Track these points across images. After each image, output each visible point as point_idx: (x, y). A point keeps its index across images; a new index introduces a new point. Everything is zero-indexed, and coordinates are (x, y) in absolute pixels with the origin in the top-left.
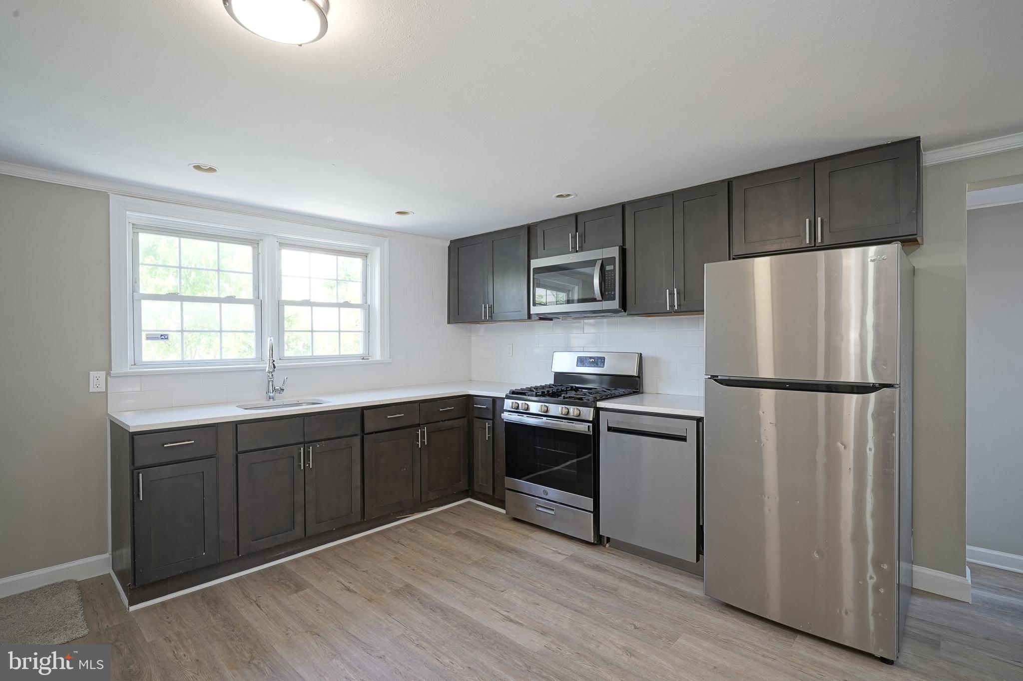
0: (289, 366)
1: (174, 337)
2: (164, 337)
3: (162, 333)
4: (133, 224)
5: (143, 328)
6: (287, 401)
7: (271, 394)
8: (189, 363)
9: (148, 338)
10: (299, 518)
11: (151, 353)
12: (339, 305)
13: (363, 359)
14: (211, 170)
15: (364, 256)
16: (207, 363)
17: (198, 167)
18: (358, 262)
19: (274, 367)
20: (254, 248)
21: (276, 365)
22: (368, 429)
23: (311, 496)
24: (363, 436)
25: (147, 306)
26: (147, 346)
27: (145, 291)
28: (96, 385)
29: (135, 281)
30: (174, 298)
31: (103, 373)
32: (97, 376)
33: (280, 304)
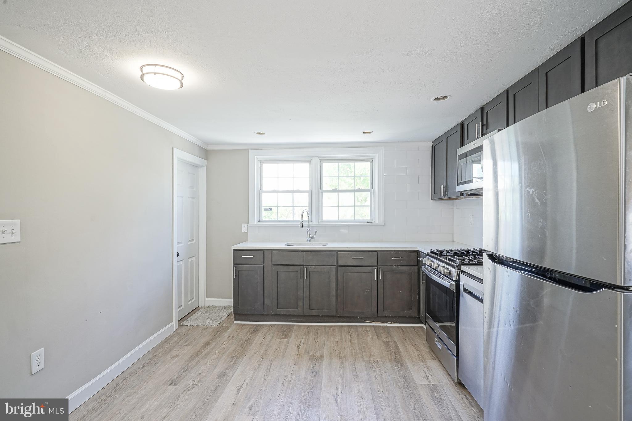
0: (321, 225)
1: (274, 209)
2: (270, 209)
3: (269, 208)
4: (260, 161)
5: (263, 206)
6: (314, 243)
7: (309, 239)
8: (280, 222)
9: (264, 210)
10: (301, 304)
11: (266, 216)
12: (354, 191)
13: (368, 222)
14: (262, 133)
15: (371, 160)
16: (287, 221)
17: (258, 133)
18: (368, 164)
19: (302, 225)
20: (310, 164)
21: (303, 224)
22: (340, 263)
23: (307, 294)
24: (338, 266)
25: (264, 196)
26: (264, 213)
27: (264, 189)
28: (244, 229)
29: (261, 185)
30: (274, 191)
31: (246, 225)
32: (244, 225)
33: (320, 192)
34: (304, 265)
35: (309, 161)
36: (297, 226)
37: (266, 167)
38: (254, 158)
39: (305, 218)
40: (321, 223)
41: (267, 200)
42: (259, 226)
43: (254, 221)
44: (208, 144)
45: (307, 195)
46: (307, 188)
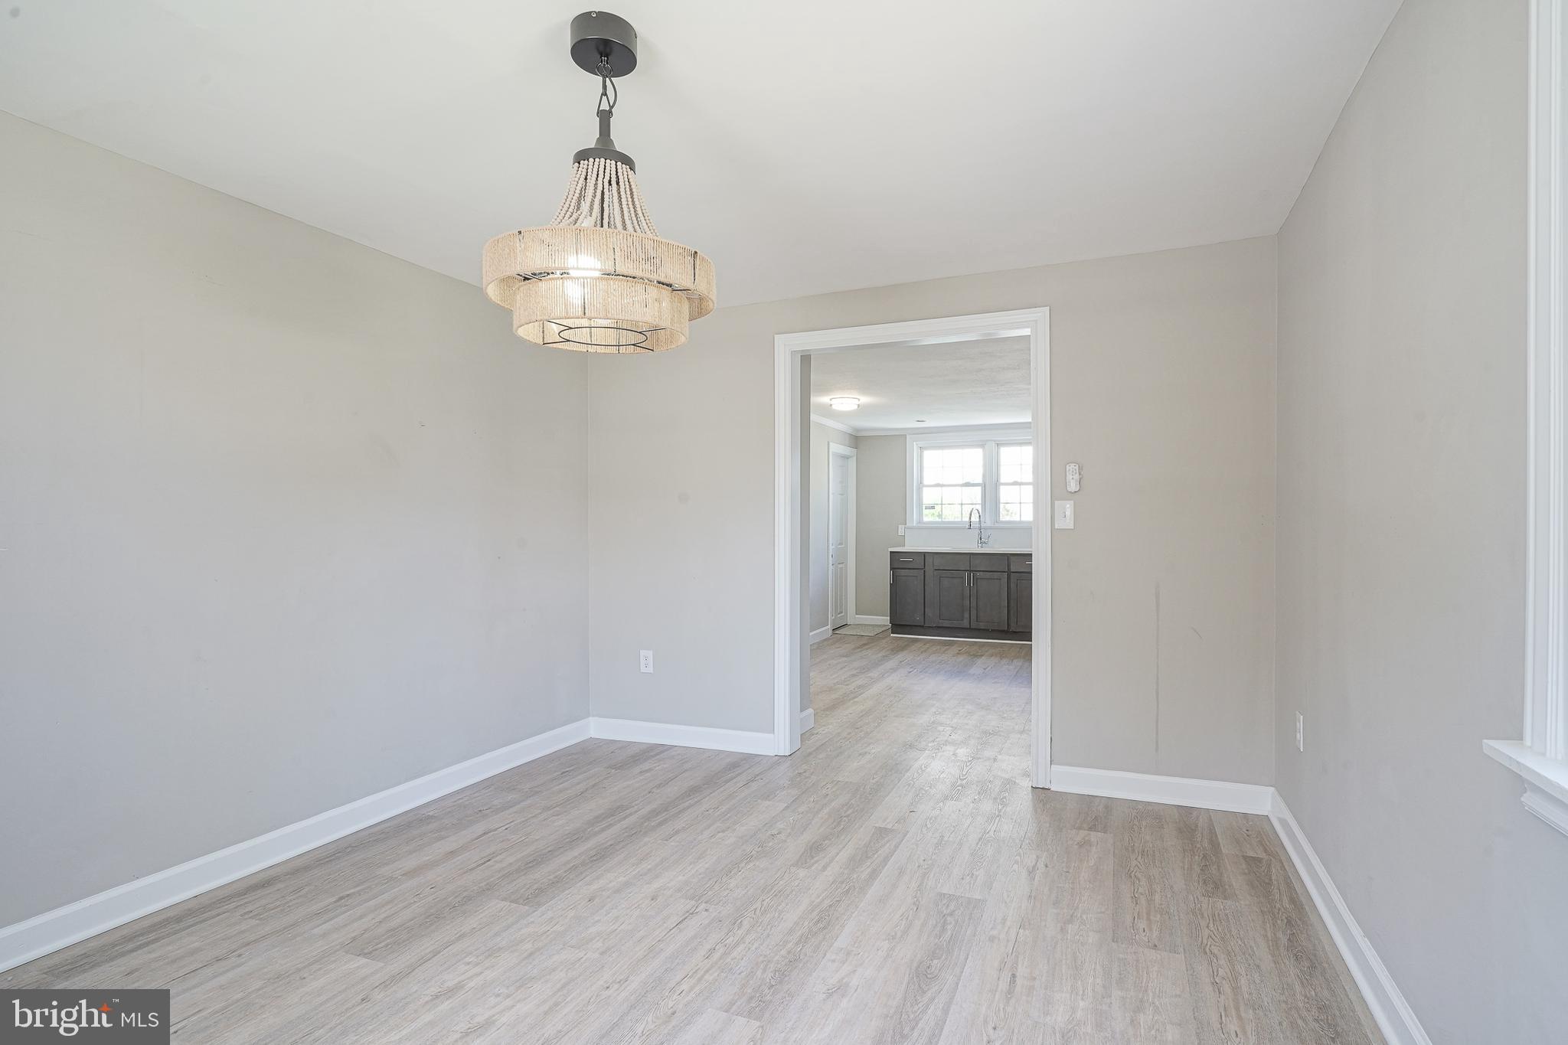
1: (938, 508)
2: (933, 508)
3: (932, 505)
4: (920, 448)
5: (924, 502)
7: (979, 544)
8: (945, 522)
9: (926, 508)
10: (967, 615)
11: (929, 517)
14: (923, 421)
17: (918, 421)
19: (971, 526)
20: (983, 449)
22: (1013, 569)
23: (974, 604)
24: (1009, 573)
25: (925, 490)
26: (925, 512)
27: (926, 482)
28: (901, 532)
29: (921, 477)
30: (938, 485)
31: (903, 526)
32: (901, 528)
33: (997, 485)
34: (970, 571)
35: (982, 446)
36: (964, 528)
37: (927, 454)
38: (913, 447)
39: (975, 518)
40: (997, 525)
41: (929, 496)
42: (919, 528)
43: (913, 521)
44: (858, 430)
45: (979, 490)
46: (979, 480)
